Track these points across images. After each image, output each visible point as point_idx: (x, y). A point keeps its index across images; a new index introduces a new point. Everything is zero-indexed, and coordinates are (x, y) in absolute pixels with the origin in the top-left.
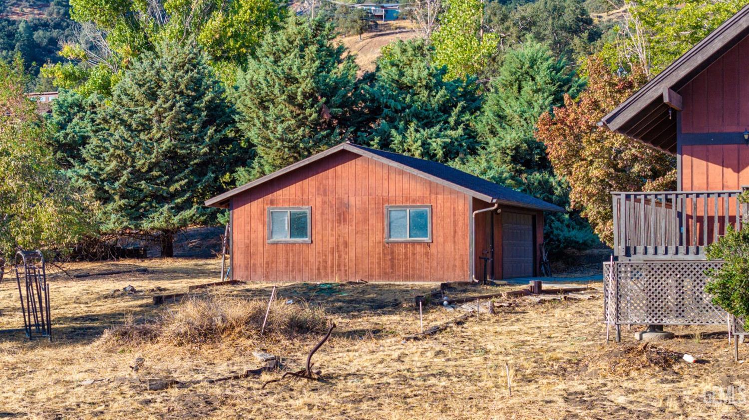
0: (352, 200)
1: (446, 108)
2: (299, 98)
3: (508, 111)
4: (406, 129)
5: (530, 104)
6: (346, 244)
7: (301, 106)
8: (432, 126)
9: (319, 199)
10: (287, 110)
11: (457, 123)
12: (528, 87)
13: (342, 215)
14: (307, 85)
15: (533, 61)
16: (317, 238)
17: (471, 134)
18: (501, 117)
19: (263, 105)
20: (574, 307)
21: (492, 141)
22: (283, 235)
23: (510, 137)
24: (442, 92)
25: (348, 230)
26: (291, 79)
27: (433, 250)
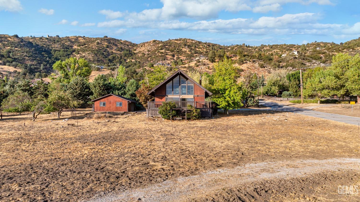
0: (112, 101)
1: (121, 88)
2: (101, 86)
3: (130, 89)
4: (116, 91)
5: (133, 88)
6: (111, 107)
7: (101, 87)
8: (119, 90)
9: (107, 101)
10: (99, 88)
11: (123, 90)
12: (133, 86)
13: (110, 103)
14: (102, 85)
15: (133, 82)
16: (107, 106)
17: (124, 92)
18: (129, 90)
19: (95, 87)
20: (141, 115)
21: (128, 93)
22: (102, 106)
23: (130, 93)
24: (121, 86)
25: (111, 105)
26: (99, 84)
27: (122, 108)
